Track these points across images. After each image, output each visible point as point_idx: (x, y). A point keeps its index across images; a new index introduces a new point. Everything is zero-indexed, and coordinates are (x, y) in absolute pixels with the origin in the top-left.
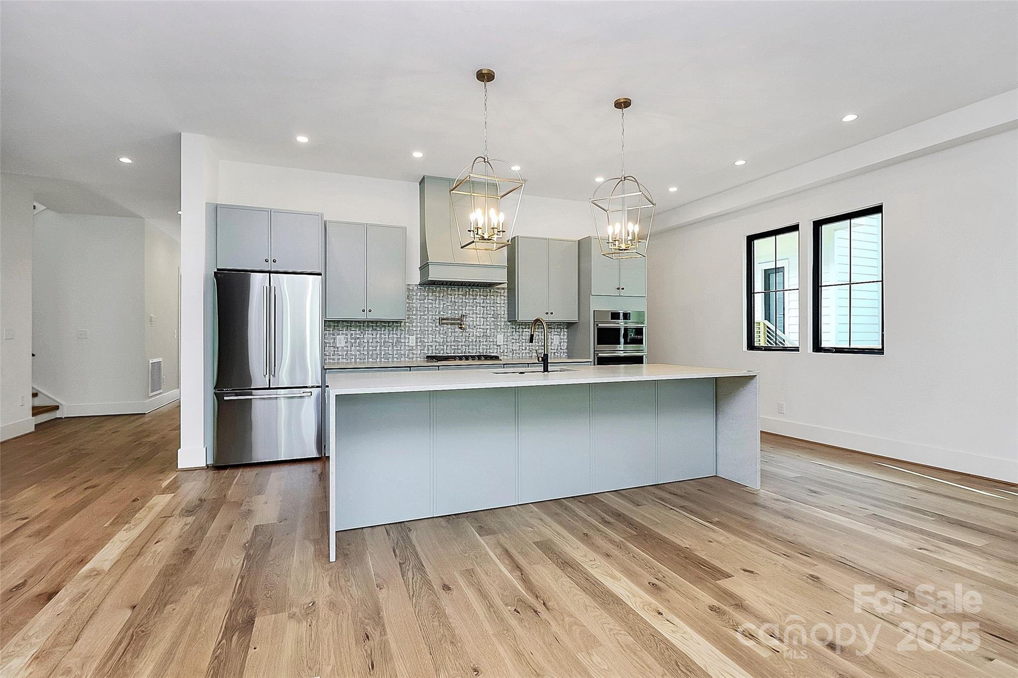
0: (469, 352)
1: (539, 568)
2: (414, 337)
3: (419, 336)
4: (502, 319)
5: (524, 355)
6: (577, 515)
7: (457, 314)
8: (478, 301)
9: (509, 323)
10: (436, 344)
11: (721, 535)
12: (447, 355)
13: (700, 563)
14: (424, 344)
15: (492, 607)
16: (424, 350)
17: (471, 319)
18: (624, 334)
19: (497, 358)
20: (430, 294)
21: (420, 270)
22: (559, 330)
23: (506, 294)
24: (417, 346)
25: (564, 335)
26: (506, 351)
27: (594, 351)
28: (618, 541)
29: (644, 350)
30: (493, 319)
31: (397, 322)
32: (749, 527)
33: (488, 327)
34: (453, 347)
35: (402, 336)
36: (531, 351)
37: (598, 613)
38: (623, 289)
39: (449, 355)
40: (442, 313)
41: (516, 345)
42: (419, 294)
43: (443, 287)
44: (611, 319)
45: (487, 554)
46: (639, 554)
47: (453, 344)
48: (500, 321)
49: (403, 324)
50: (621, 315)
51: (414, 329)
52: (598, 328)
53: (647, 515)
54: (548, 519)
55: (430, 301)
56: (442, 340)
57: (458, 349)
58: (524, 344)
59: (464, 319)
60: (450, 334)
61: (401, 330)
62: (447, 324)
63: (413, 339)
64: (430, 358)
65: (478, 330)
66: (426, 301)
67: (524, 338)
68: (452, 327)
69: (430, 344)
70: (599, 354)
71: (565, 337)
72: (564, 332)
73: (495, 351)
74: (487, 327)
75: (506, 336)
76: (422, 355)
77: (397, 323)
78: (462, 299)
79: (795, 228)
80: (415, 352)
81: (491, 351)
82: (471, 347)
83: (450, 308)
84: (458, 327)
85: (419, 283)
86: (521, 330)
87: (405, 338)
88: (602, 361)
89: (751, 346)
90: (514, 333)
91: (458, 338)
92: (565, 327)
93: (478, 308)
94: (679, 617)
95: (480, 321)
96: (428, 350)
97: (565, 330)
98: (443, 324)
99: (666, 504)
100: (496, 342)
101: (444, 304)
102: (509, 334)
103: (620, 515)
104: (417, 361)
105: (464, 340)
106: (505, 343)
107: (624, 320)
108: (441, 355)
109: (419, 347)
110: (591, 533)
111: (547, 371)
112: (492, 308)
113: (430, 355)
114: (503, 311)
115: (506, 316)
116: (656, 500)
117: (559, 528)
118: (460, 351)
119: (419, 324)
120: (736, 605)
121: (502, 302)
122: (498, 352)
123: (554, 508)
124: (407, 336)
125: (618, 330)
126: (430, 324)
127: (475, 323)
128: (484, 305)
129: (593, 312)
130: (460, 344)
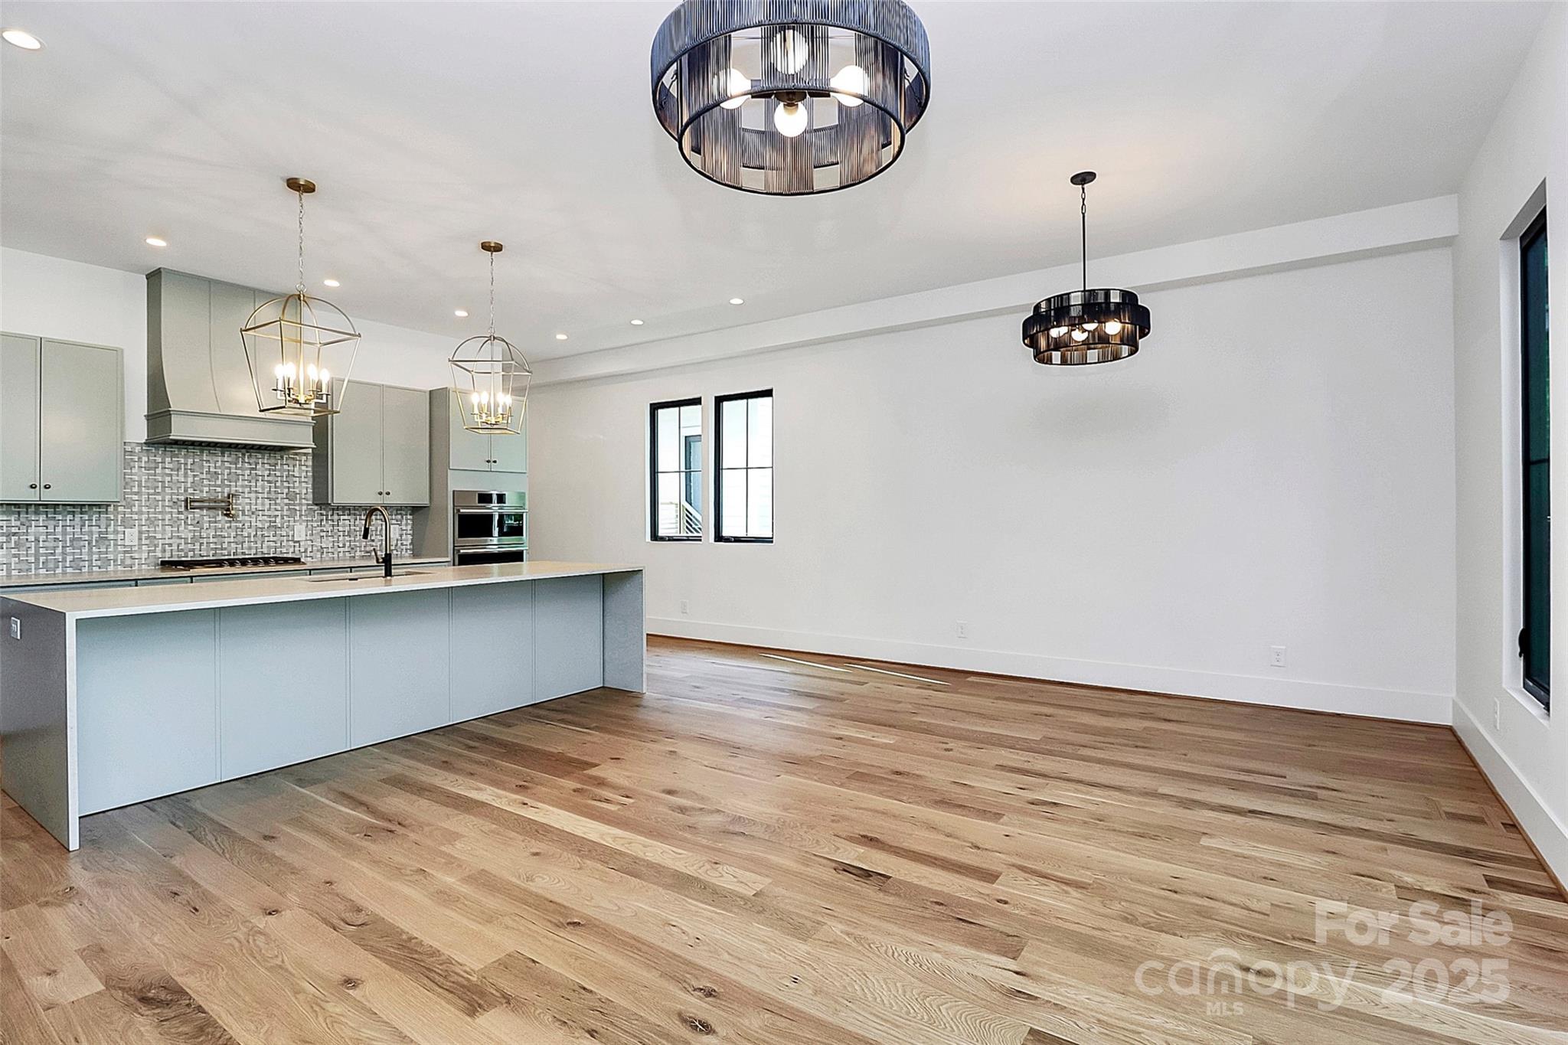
0: (243, 553)
1: (388, 800)
2: (136, 530)
3: (144, 528)
4: (304, 501)
5: (341, 555)
6: (433, 747)
7: (221, 493)
8: (260, 473)
9: (316, 508)
10: (178, 541)
11: (597, 736)
12: (201, 559)
13: (571, 762)
14: (156, 542)
15: (336, 839)
16: (154, 551)
17: (248, 501)
18: (498, 521)
19: (297, 561)
20: (168, 460)
21: (148, 420)
22: (399, 517)
23: (310, 463)
24: (140, 545)
25: (407, 525)
26: (310, 549)
27: (454, 546)
28: (484, 760)
29: (524, 543)
30: (286, 501)
31: (99, 506)
32: (624, 726)
33: (279, 513)
34: (212, 546)
35: (111, 529)
36: (352, 549)
37: (462, 817)
38: (495, 462)
39: (205, 558)
40: (190, 491)
41: (327, 540)
42: (145, 459)
43: (194, 449)
44: (479, 503)
45: (317, 801)
46: (506, 767)
47: (211, 540)
48: (300, 504)
49: (111, 509)
50: (495, 498)
51: (135, 517)
52: (459, 515)
53: (521, 734)
54: (396, 757)
55: (167, 471)
56: (190, 535)
57: (222, 549)
58: (341, 539)
59: (234, 501)
60: (206, 525)
61: (108, 519)
62: (201, 508)
63: (131, 536)
64: (166, 564)
65: (260, 518)
66: (158, 471)
67: (341, 529)
68: (212, 513)
69: (167, 541)
70: (462, 551)
71: (409, 527)
72: (407, 519)
73: (292, 550)
74: (277, 513)
75: (310, 527)
76: (151, 560)
77: (101, 507)
78: (230, 468)
79: (697, 401)
80: (136, 555)
81: (284, 550)
82: (246, 545)
83: (205, 482)
84: (222, 513)
85: (144, 441)
86: (336, 517)
87: (116, 532)
88: (465, 560)
89: (655, 536)
90: (324, 523)
91: (222, 532)
92: (409, 512)
93: (260, 483)
94: (544, 803)
95: (263, 504)
96: (164, 551)
97: (409, 517)
98: (194, 509)
99: (542, 720)
100: (293, 536)
101: (195, 476)
102: (315, 524)
103: (487, 739)
104: (140, 570)
105: (233, 534)
106: (308, 538)
107: (498, 503)
108: (189, 559)
109: (144, 548)
110: (451, 759)
111: (390, 575)
112: (286, 484)
113: (167, 559)
114: (305, 488)
115: (310, 496)
116: (531, 718)
117: (412, 763)
118: (226, 552)
119: (144, 509)
120: (599, 784)
121: (304, 474)
122: (297, 552)
123: (400, 744)
124: (120, 529)
125: (490, 517)
126: (168, 510)
127: (253, 507)
128: (270, 478)
129: (452, 493)
130: (226, 540)
